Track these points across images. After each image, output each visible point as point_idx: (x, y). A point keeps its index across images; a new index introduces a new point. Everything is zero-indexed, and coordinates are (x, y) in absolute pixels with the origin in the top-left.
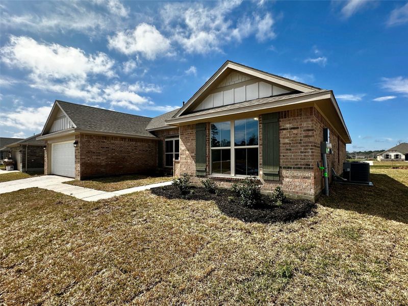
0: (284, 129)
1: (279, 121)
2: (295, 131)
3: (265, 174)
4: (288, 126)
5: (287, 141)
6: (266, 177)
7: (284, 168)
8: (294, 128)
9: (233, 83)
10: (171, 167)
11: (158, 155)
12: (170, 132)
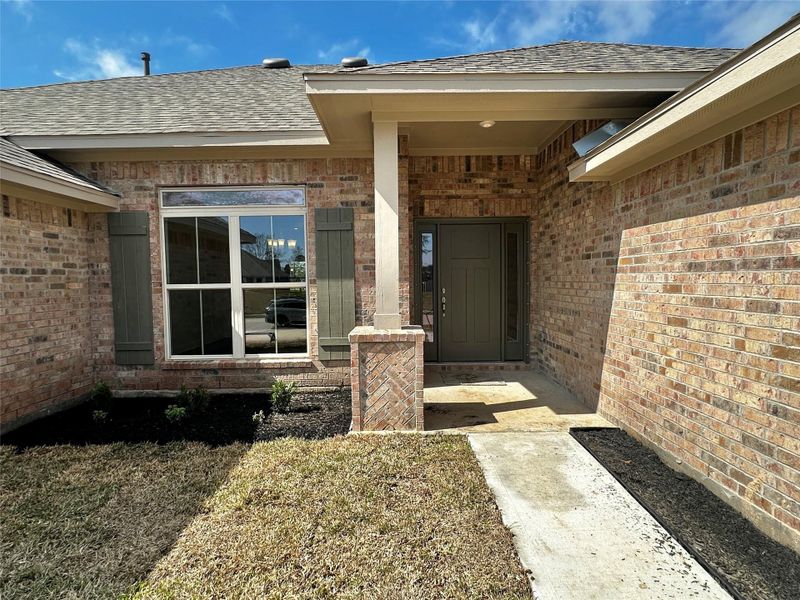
10: (217, 359)
11: (108, 298)
12: (207, 169)
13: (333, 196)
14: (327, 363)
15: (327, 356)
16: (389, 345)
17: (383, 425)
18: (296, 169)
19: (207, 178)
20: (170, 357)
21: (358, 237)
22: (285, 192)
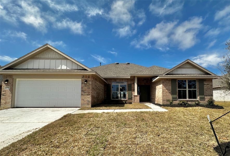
0: (205, 84)
1: (203, 82)
2: (208, 85)
3: (200, 98)
4: (206, 84)
5: (206, 88)
6: (201, 99)
7: (206, 96)
8: (208, 84)
9: (186, 67)
10: (117, 99)
11: (106, 93)
12: (117, 80)
13: (130, 83)
14: (128, 100)
15: (129, 99)
16: (136, 96)
17: (136, 103)
18: (126, 80)
19: (117, 81)
20: (112, 99)
21: (132, 87)
22: (125, 82)
